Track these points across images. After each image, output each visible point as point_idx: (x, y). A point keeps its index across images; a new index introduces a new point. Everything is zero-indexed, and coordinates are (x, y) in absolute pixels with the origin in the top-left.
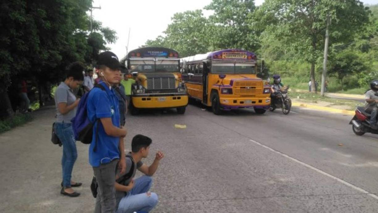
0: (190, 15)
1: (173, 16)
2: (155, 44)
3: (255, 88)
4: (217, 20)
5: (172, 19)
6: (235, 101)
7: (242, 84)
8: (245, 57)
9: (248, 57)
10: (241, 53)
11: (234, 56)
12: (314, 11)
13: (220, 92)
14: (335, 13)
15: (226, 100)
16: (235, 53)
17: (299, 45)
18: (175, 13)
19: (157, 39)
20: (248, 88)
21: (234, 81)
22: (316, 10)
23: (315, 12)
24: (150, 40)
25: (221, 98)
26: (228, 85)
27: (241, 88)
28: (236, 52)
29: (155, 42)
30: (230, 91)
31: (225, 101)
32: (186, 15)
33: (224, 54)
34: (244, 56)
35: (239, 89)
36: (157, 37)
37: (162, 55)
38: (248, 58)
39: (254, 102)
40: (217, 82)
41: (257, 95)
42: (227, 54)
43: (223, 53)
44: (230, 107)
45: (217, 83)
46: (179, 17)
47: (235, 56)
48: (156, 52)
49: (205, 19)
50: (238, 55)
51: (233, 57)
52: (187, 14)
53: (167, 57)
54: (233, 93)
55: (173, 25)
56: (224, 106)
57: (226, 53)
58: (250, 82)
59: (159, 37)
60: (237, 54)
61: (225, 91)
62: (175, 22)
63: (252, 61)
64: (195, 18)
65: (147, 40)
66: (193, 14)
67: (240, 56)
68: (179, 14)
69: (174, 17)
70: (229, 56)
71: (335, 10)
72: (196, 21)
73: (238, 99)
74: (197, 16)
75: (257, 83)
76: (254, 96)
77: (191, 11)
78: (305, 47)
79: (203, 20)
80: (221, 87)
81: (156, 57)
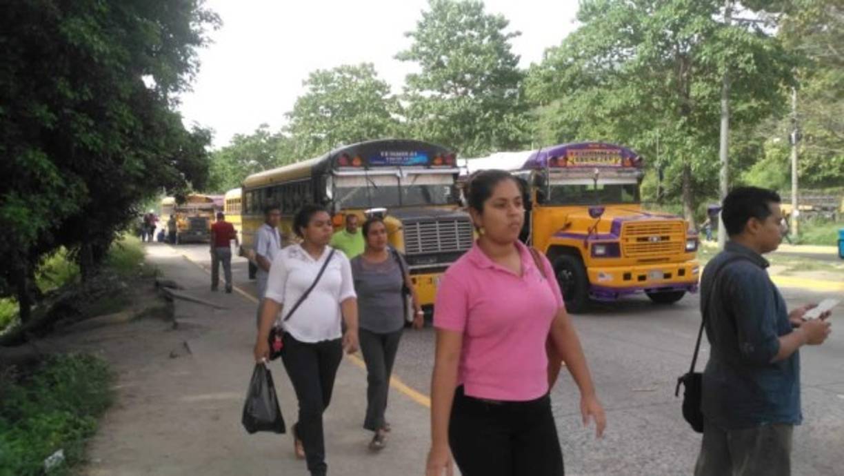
0: (348, 76)
1: (307, 78)
2: (254, 142)
3: (668, 238)
4: (429, 84)
5: (304, 83)
6: (627, 276)
7: (640, 231)
8: (616, 162)
9: (623, 162)
10: (608, 152)
11: (592, 159)
12: (701, 57)
13: (586, 254)
14: (753, 61)
15: (606, 275)
16: (595, 153)
17: (664, 134)
18: (313, 71)
19: (258, 131)
20: (655, 239)
21: (623, 224)
22: (705, 54)
23: (703, 58)
24: (241, 134)
25: (590, 269)
26: (608, 233)
27: (639, 239)
28: (597, 148)
29: (253, 138)
30: (613, 250)
31: (602, 275)
32: (337, 74)
33: (572, 154)
34: (613, 161)
35: (635, 242)
36: (257, 128)
37: (417, 160)
38: (623, 165)
39: (667, 276)
40: (562, 226)
41: (673, 257)
42: (577, 154)
43: (569, 151)
44: (617, 292)
45: (563, 229)
46: (321, 79)
47: (596, 160)
48: (399, 154)
49: (384, 84)
50: (602, 157)
51: (591, 163)
52: (340, 71)
53: (428, 165)
54: (622, 254)
55: (310, 97)
56: (601, 290)
57: (574, 151)
58: (658, 226)
59: (262, 126)
60: (599, 153)
61: (600, 251)
62: (314, 90)
63: (631, 172)
64: (359, 81)
65: (233, 136)
66: (355, 72)
67: (606, 159)
68: (321, 72)
69: (310, 80)
70: (582, 160)
71: (752, 55)
72: (362, 89)
73: (634, 270)
74: (363, 78)
75: (673, 227)
76: (667, 260)
77: (351, 67)
78: (678, 140)
79: (379, 85)
80: (591, 241)
81: (402, 167)
